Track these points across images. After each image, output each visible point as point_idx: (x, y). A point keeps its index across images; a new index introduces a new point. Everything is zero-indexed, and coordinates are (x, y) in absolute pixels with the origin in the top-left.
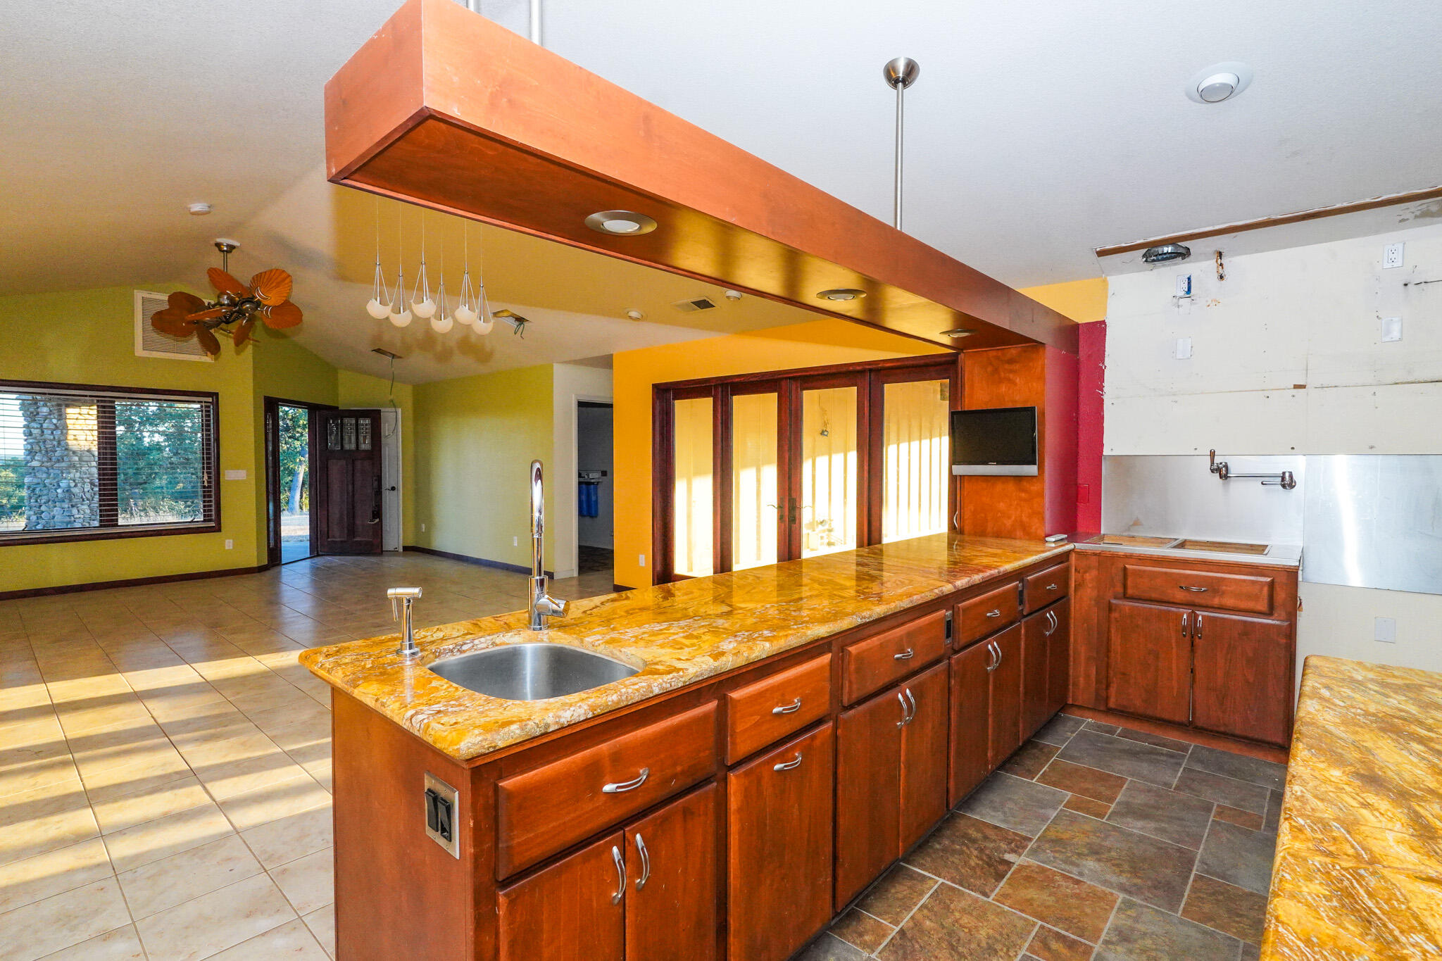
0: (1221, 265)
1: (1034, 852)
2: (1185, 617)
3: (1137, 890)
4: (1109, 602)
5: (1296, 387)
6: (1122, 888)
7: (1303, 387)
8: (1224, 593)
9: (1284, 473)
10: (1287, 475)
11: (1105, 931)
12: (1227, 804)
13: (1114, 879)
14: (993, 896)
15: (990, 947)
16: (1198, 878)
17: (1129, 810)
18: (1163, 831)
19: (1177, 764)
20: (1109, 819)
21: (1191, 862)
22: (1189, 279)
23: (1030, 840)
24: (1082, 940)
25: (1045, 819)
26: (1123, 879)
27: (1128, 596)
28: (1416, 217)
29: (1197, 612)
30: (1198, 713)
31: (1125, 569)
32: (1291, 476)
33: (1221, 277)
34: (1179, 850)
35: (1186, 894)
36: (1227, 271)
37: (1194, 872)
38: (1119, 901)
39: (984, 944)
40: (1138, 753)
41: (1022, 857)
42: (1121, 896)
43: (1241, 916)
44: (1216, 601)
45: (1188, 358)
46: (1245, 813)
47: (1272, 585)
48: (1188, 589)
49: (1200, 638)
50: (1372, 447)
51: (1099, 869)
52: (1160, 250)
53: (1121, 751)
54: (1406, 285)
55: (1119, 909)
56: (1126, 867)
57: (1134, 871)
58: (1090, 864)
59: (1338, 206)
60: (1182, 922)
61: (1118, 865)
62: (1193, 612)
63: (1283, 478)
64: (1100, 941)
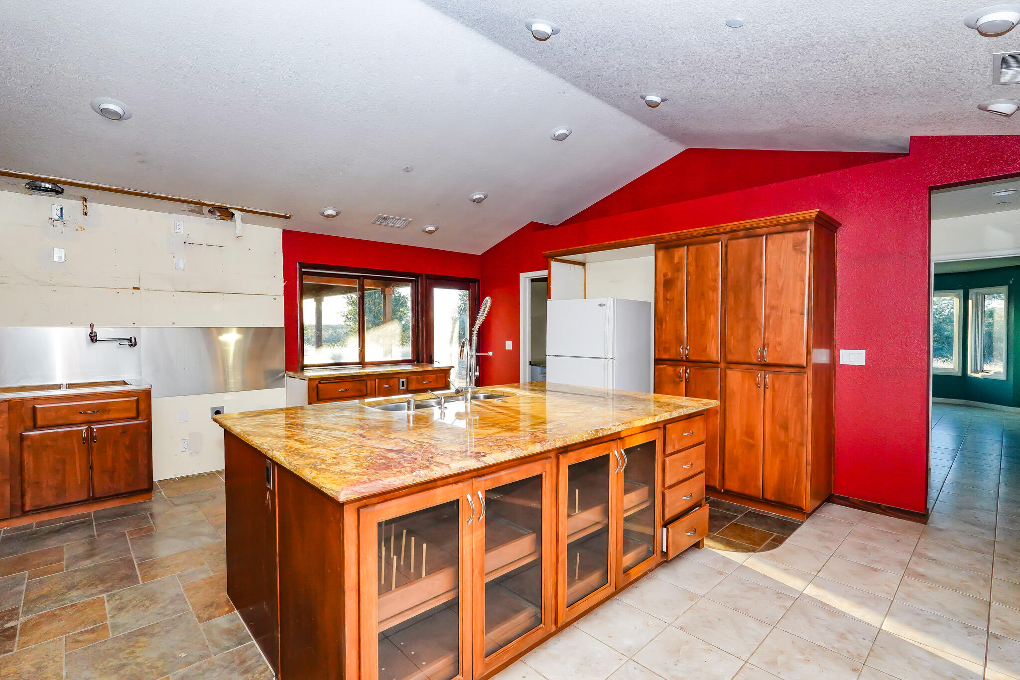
0: (86, 206)
1: (26, 613)
2: (84, 431)
3: (113, 587)
4: (21, 434)
5: (134, 288)
6: (102, 592)
7: (138, 289)
8: (109, 411)
9: (131, 338)
10: (133, 339)
11: (107, 613)
12: (131, 529)
13: (94, 591)
14: (15, 649)
15: (38, 668)
16: (139, 565)
17: (77, 559)
18: (105, 557)
19: (89, 524)
20: (66, 570)
21: (131, 561)
22: (61, 209)
23: (19, 608)
24: (97, 625)
25: (20, 593)
26: (100, 588)
27: (38, 426)
28: (189, 211)
29: (93, 427)
30: (96, 491)
31: (34, 409)
32: (135, 339)
33: (86, 214)
34: (121, 560)
35: (138, 574)
36: (89, 211)
37: (136, 564)
38: (105, 598)
39: (33, 670)
40: (59, 530)
41: (20, 619)
42: (105, 596)
43: (169, 566)
44: (105, 417)
45: (63, 262)
46: (143, 528)
47: (137, 400)
48: (85, 413)
49: (95, 442)
50: (173, 323)
51: (81, 592)
52: (43, 184)
53: (46, 534)
54: (185, 243)
55: (108, 601)
56: (97, 582)
57: (103, 581)
58: (74, 594)
59: (158, 194)
60: (144, 585)
61: (92, 585)
62: (90, 427)
63: (131, 341)
64: (108, 618)
